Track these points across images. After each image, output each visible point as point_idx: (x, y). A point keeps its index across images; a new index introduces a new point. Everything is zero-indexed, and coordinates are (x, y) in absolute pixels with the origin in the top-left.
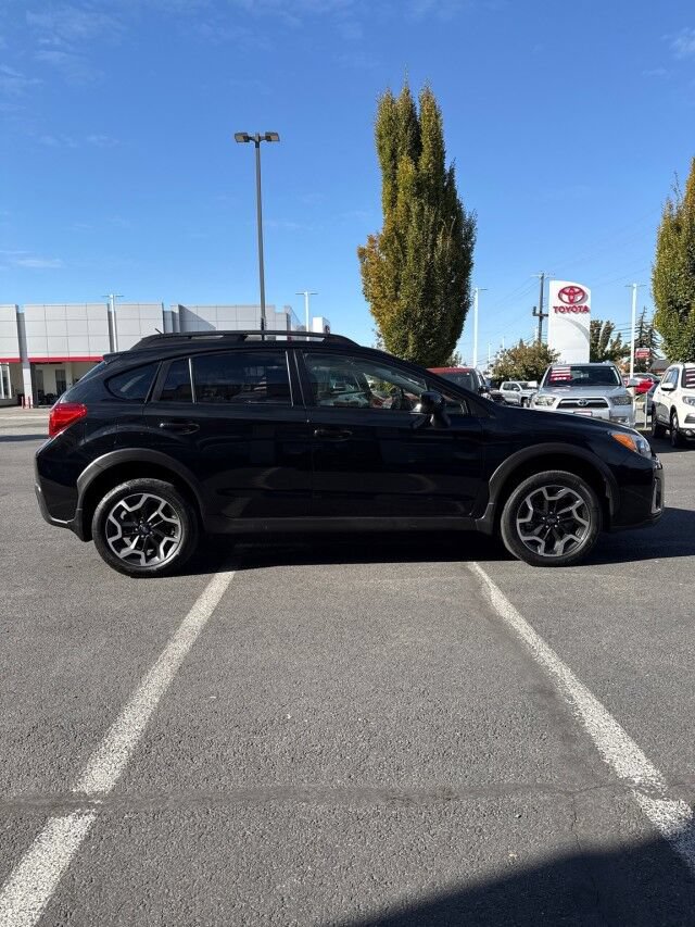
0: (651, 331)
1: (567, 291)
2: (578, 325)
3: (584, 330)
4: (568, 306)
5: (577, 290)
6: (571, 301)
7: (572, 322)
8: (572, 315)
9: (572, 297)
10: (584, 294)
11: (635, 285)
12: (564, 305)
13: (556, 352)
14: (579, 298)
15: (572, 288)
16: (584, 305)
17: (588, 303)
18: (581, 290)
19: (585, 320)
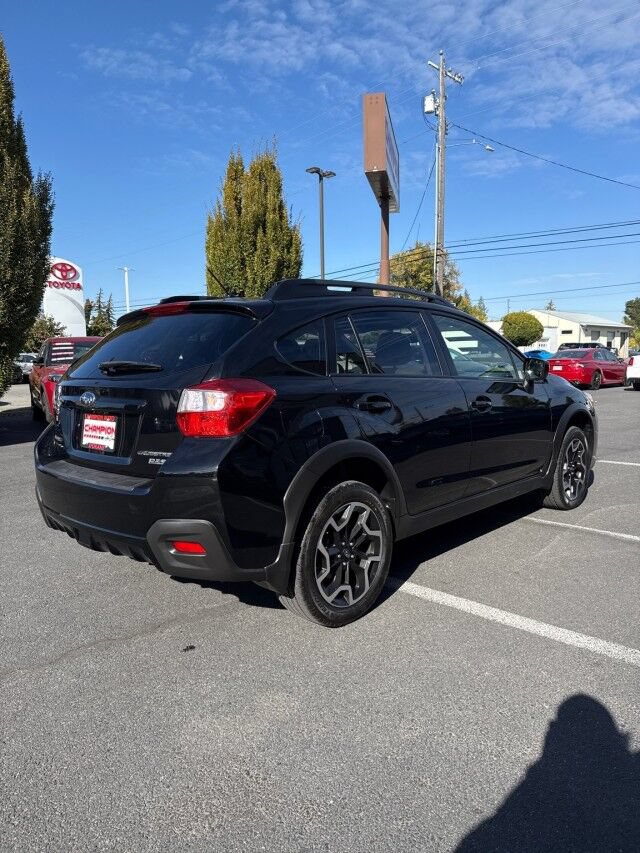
0: (108, 310)
1: (60, 267)
2: (73, 301)
3: (78, 306)
4: (62, 282)
5: (69, 268)
6: (64, 278)
7: (67, 297)
8: (66, 291)
9: (64, 274)
10: (75, 272)
11: (126, 269)
12: (58, 280)
13: (61, 326)
14: (71, 275)
15: (64, 265)
16: (76, 282)
17: (79, 281)
18: (72, 268)
19: (79, 297)
